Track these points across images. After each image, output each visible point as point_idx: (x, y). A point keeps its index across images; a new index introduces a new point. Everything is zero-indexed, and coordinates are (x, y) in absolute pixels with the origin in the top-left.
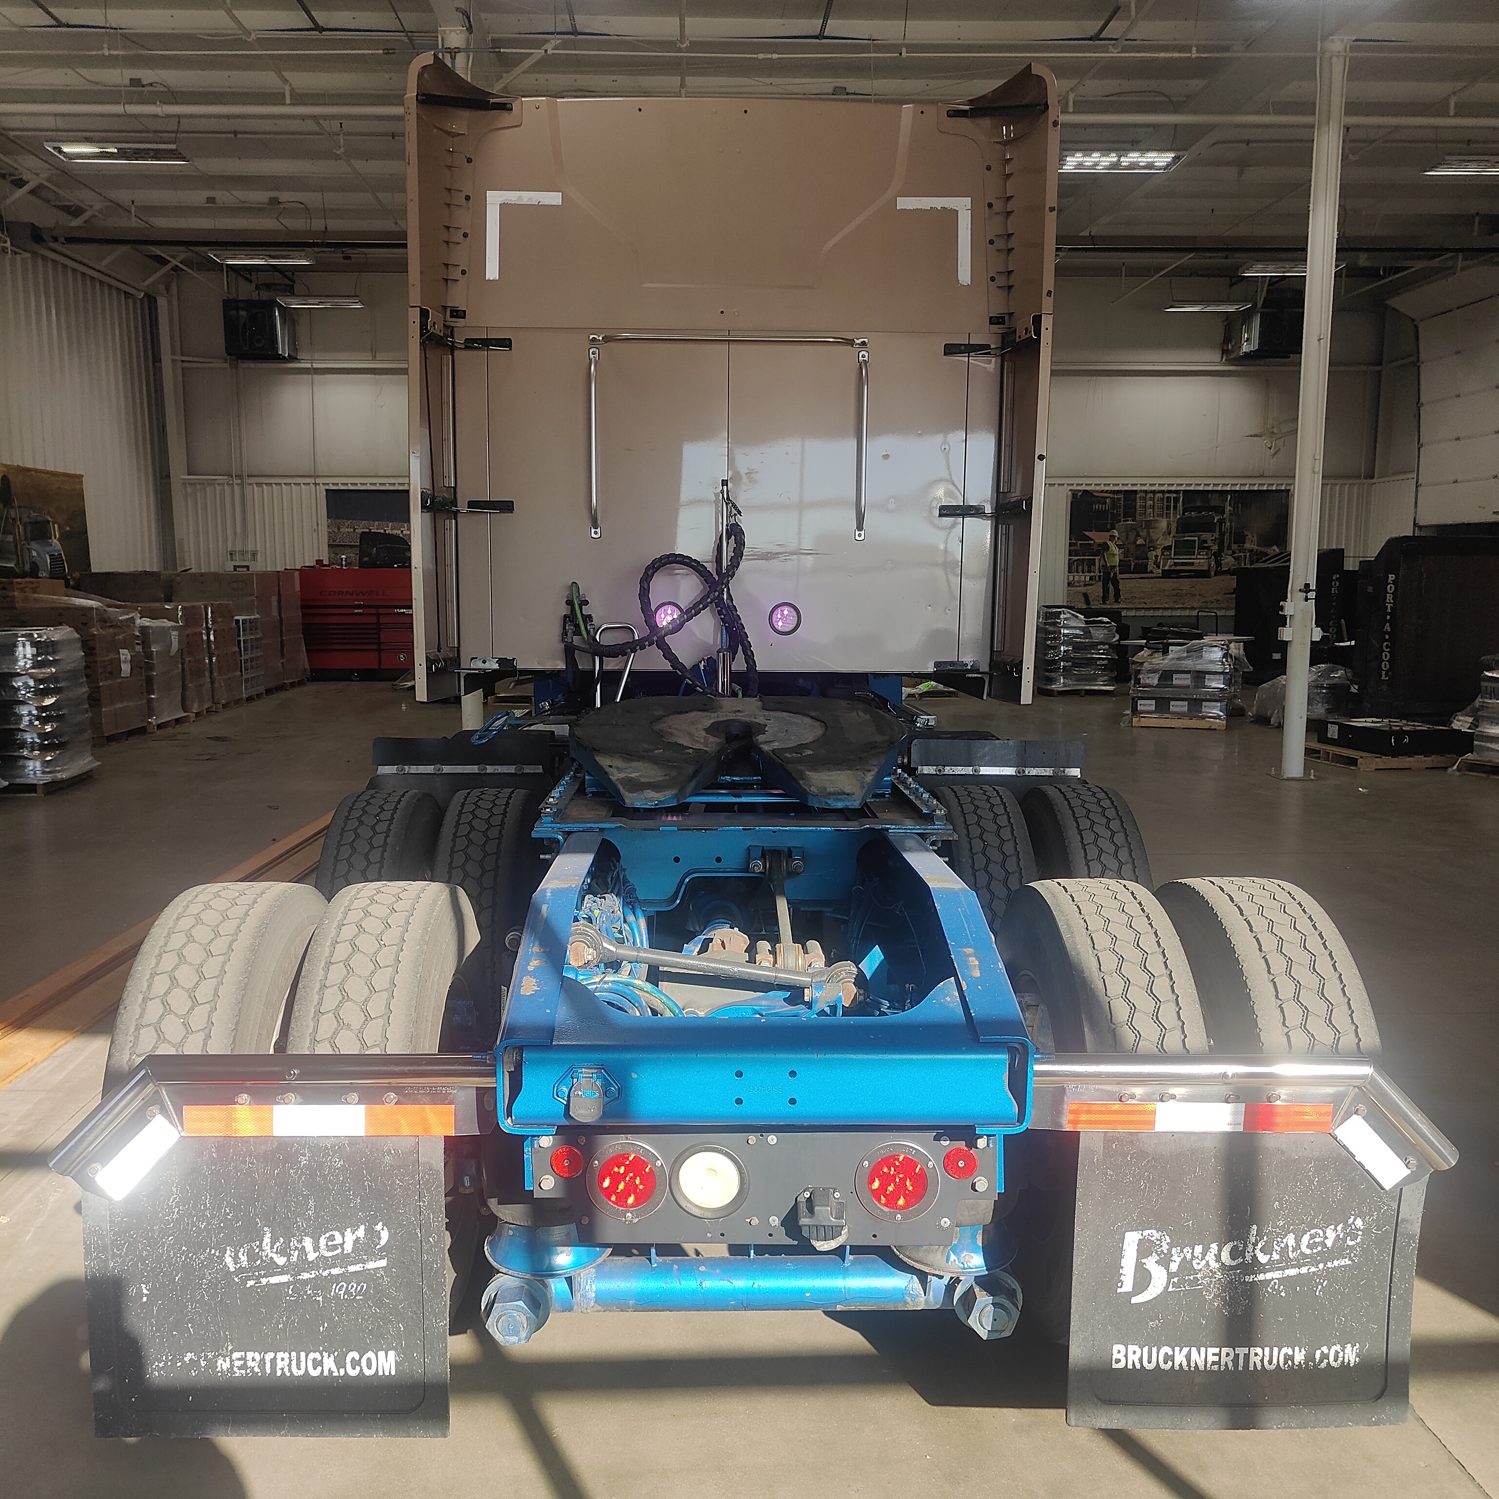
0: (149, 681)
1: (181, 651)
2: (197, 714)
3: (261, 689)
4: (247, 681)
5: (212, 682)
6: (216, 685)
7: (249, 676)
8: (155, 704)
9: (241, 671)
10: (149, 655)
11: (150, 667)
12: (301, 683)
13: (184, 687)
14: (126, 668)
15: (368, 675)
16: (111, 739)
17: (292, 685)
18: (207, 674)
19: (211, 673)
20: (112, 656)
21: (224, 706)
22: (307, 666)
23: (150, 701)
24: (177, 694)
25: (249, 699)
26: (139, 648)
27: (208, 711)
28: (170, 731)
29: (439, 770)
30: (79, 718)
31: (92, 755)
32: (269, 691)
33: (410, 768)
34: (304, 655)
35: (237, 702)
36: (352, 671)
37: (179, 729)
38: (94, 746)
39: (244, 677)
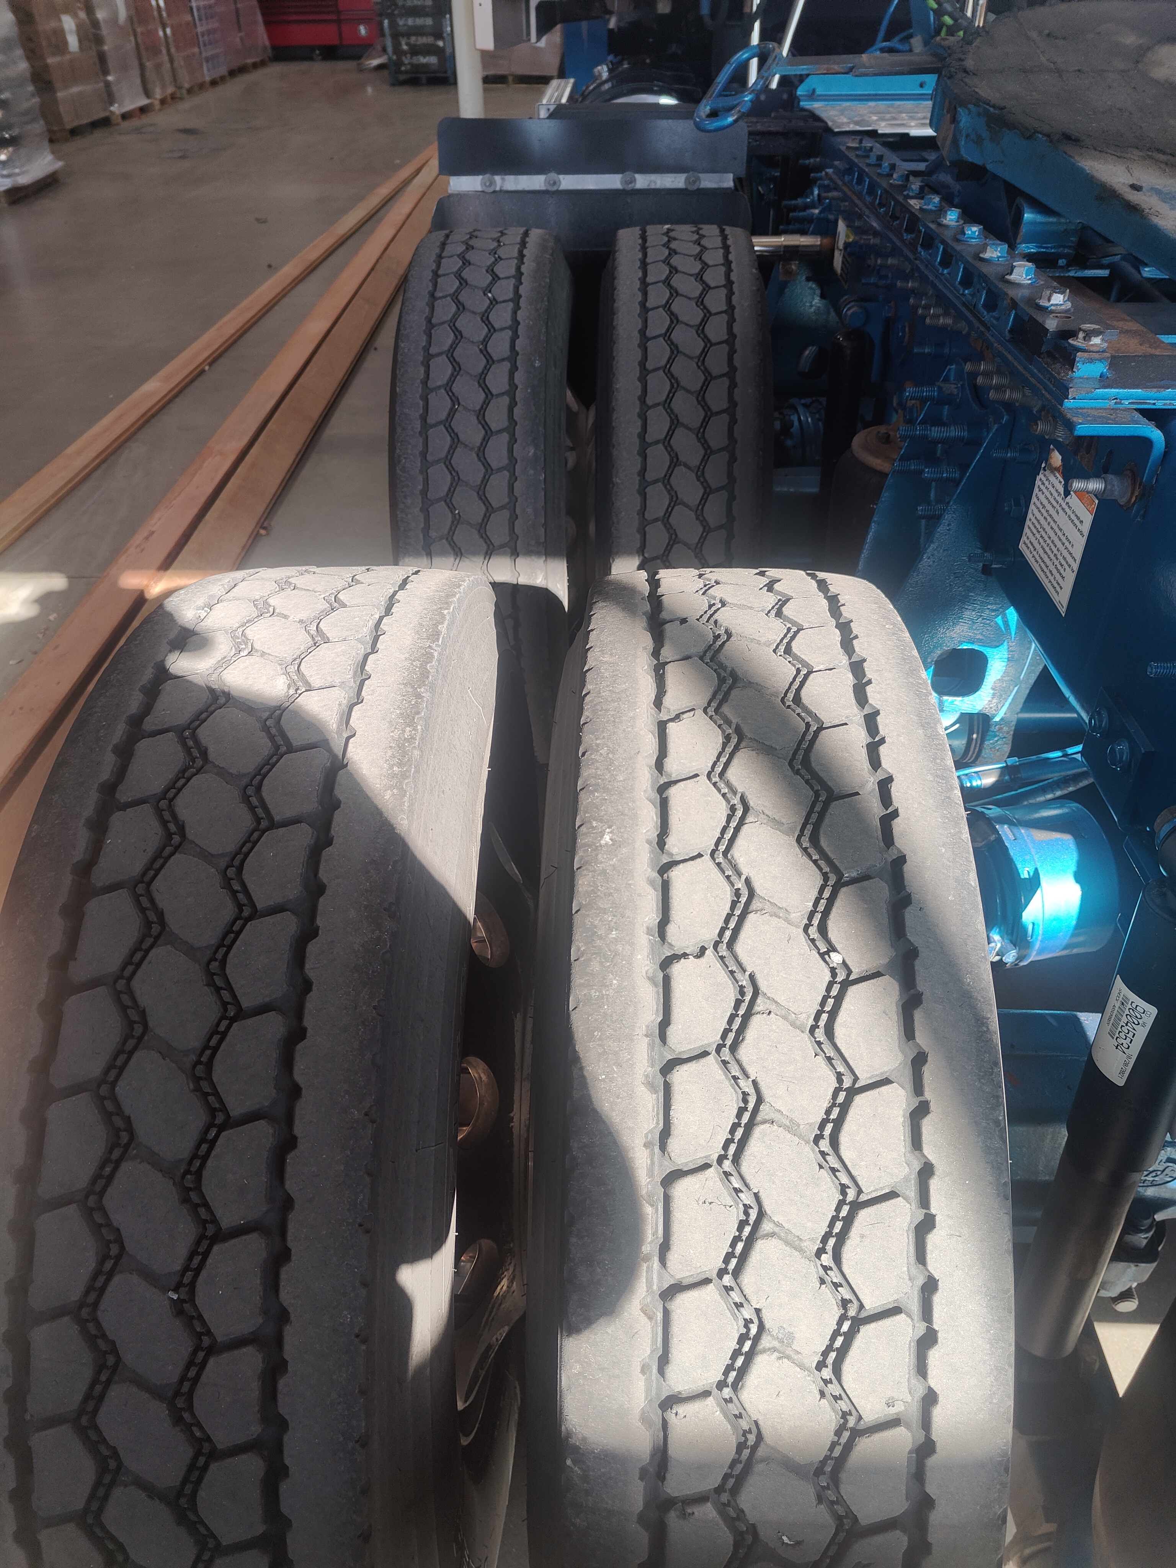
0: (102, 58)
1: (130, 19)
2: (163, 102)
3: (223, 70)
4: (207, 60)
5: (171, 61)
6: (176, 64)
7: (209, 53)
8: (114, 88)
9: (200, 48)
10: (95, 24)
11: (98, 40)
12: (263, 64)
13: (142, 67)
14: (73, 42)
15: (330, 53)
16: (75, 132)
17: (255, 66)
18: (164, 51)
19: (168, 50)
20: (53, 24)
21: (190, 91)
22: (267, 43)
23: (107, 84)
24: (135, 72)
25: (214, 83)
26: (82, 15)
27: (173, 97)
28: (135, 122)
29: (555, 183)
30: (25, 105)
31: (53, 152)
32: (232, 73)
33: (503, 180)
34: (261, 29)
35: (201, 86)
36: (312, 49)
37: (145, 120)
38: (51, 141)
39: (204, 55)
